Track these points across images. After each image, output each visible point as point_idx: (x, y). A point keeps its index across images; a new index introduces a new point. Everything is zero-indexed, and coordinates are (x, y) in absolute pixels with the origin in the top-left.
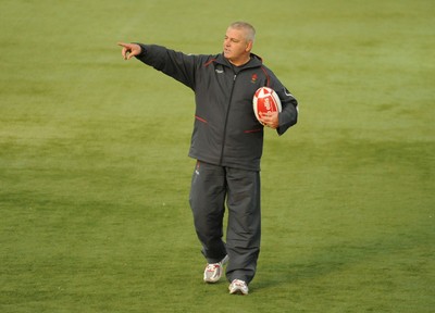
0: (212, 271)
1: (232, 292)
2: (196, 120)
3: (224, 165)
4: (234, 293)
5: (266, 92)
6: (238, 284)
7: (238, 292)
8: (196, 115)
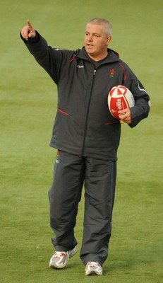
0: (58, 258)
1: (87, 273)
2: (58, 112)
3: (85, 155)
4: (89, 275)
5: (119, 92)
6: (93, 266)
7: (93, 274)
8: (59, 108)
